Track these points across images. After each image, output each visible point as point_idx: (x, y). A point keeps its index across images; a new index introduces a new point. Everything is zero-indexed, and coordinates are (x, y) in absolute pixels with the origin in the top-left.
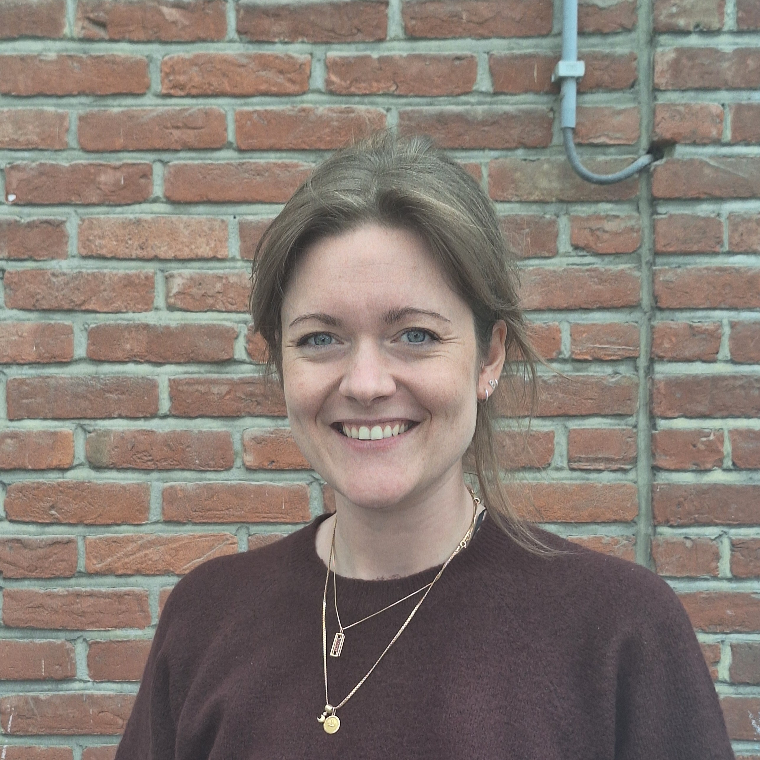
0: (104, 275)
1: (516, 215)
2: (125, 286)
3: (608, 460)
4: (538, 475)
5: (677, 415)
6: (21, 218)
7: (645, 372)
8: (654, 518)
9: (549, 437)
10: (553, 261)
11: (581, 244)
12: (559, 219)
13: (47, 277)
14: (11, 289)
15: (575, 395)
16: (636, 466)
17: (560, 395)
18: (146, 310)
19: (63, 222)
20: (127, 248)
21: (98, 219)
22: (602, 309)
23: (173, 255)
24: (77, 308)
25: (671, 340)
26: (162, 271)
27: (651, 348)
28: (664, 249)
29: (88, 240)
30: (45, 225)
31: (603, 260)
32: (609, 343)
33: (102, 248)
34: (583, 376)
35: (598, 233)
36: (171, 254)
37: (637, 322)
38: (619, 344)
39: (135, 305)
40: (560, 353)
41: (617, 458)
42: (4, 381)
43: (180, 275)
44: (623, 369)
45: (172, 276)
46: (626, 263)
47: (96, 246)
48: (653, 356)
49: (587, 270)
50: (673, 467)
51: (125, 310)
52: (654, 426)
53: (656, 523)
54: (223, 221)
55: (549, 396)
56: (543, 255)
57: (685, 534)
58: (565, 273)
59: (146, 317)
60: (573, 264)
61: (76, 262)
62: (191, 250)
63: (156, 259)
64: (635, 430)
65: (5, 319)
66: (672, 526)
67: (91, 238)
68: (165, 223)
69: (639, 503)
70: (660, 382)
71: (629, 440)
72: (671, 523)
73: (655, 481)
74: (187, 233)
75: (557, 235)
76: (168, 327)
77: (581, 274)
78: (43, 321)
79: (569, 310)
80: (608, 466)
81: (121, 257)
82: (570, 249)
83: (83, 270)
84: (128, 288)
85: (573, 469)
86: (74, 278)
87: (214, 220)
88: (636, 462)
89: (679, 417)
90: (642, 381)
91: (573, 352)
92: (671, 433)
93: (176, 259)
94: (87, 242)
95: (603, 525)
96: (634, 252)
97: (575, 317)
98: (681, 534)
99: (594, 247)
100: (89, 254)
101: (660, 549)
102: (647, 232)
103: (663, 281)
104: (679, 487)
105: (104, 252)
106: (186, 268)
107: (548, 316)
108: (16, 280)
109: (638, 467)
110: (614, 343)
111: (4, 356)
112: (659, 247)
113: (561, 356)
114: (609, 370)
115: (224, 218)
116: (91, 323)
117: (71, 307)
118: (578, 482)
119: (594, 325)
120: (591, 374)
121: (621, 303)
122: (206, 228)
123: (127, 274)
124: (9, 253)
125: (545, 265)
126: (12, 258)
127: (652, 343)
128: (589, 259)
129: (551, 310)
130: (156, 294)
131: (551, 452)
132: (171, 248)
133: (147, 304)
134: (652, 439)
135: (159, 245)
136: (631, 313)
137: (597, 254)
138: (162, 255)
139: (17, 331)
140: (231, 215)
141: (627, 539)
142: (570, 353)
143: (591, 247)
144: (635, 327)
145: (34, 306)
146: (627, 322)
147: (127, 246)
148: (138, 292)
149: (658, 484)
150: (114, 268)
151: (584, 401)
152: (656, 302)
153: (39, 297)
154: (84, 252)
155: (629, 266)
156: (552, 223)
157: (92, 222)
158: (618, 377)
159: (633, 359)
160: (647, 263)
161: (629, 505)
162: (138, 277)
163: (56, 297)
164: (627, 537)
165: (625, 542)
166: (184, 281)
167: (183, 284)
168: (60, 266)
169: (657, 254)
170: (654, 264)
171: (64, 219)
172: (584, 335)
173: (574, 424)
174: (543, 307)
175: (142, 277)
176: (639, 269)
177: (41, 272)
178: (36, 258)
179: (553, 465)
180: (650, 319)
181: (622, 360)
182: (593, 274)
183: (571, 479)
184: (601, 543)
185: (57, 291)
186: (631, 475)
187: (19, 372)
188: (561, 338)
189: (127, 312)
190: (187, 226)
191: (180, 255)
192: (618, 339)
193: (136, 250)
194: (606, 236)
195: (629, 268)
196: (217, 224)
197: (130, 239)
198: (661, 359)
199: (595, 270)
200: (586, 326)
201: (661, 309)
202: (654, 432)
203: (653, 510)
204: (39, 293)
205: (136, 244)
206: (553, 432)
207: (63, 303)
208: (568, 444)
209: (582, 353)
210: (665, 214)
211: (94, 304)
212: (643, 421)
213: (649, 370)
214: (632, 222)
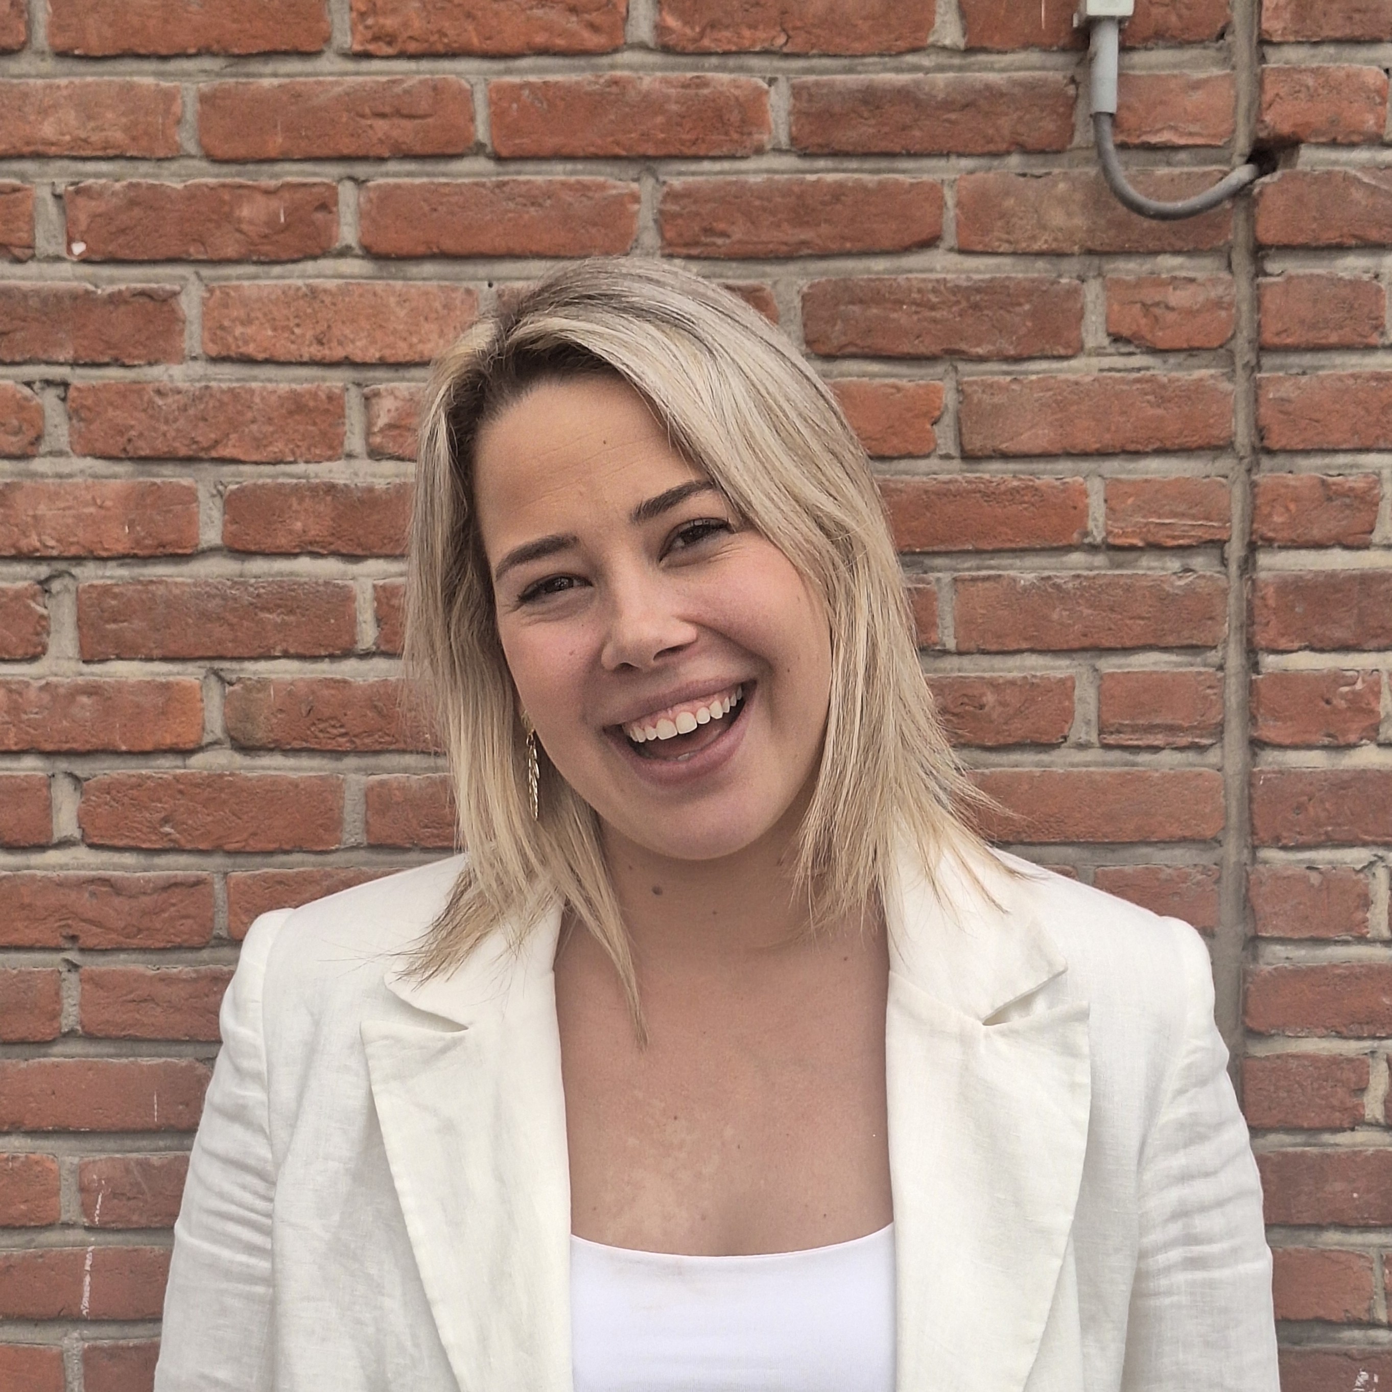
0: (252, 392)
1: (1008, 278)
2: (291, 413)
3: (1172, 729)
4: (1044, 757)
5: (1296, 645)
6: (97, 286)
7: (1239, 567)
8: (1253, 833)
9: (1066, 687)
10: (1073, 363)
11: (1126, 333)
12: (1085, 286)
13: (146, 398)
14: (81, 420)
15: (1112, 610)
16: (1222, 739)
17: (1087, 612)
18: (329, 459)
19: (175, 294)
20: (293, 342)
21: (237, 288)
22: (1162, 452)
23: (377, 355)
24: (202, 454)
25: (1288, 509)
26: (359, 385)
27: (1252, 522)
28: (1276, 340)
29: (222, 328)
30: (142, 300)
31: (1165, 362)
32: (1174, 515)
33: (246, 343)
34: (1128, 576)
35: (1157, 311)
36: (373, 354)
37: (1226, 477)
38: (1194, 517)
39: (309, 449)
40: (1086, 534)
41: (1186, 725)
42: (72, 588)
43: (392, 393)
44: (1198, 562)
45: (377, 394)
46: (1207, 367)
47: (236, 339)
48: (1254, 537)
49: (1137, 381)
50: (1288, 741)
51: (292, 459)
52: (1255, 667)
53: (1256, 843)
54: (468, 292)
55: (1065, 613)
56: (1055, 353)
57: (1309, 860)
58: (1096, 384)
59: (330, 471)
60: (1111, 370)
61: (199, 368)
62: (411, 346)
63: (348, 363)
64: (1220, 674)
65: (70, 476)
66: (1285, 848)
67: (226, 323)
68: (361, 296)
69: (1226, 808)
70: (1267, 585)
71: (1209, 691)
72: (1284, 841)
73: (1255, 766)
74: (402, 313)
75: (1080, 316)
76: (370, 490)
77: (1125, 387)
78: (141, 479)
79: (1103, 454)
80: (1171, 740)
81: (282, 359)
82: (1106, 341)
83: (213, 384)
84: (297, 417)
85: (1107, 747)
86: (197, 398)
87: (454, 290)
88: (1222, 732)
89: (1300, 649)
90: (1235, 583)
91: (1109, 533)
92: (1284, 678)
93: (383, 364)
94: (218, 332)
95: (1162, 845)
96: (1221, 346)
97: (1111, 467)
98: (1300, 861)
99: (1149, 337)
100: (224, 353)
101: (1263, 889)
102: (1245, 307)
103: (1275, 399)
104: (1297, 775)
105: (251, 349)
106: (403, 379)
107: (1064, 466)
108: (89, 402)
109: (1226, 740)
110: (1183, 515)
111: (72, 544)
112: (1269, 337)
113: (1087, 541)
114: (1174, 564)
115: (471, 285)
116: (229, 483)
117: (191, 453)
118: (1118, 770)
119: (1146, 481)
120: (1141, 572)
121: (1195, 440)
122: (437, 305)
123: (293, 392)
124: (76, 352)
125: (1060, 371)
126: (81, 362)
127: (1253, 514)
128: (1139, 360)
129: (1068, 455)
130: (347, 428)
131: (1067, 715)
132: (374, 342)
133: (331, 447)
134: (1251, 689)
135: (351, 336)
136: (1215, 459)
137: (1153, 351)
138: (358, 357)
139: (94, 499)
140: (481, 279)
141: (1205, 870)
142: (1104, 534)
143: (1143, 338)
144: (1223, 486)
145: (125, 450)
146: (1208, 476)
147: (293, 337)
148: (315, 424)
149: (1261, 772)
150: (270, 380)
151: (1128, 622)
152: (1262, 439)
153: (133, 433)
154: (214, 350)
155: (1212, 371)
156: (1073, 293)
157: (228, 294)
158: (1191, 577)
159: (1219, 544)
160: (1246, 365)
161: (1207, 810)
162: (314, 395)
163: (164, 435)
164: (1204, 867)
165: (1200, 877)
166: (399, 404)
167: (397, 409)
168: (171, 376)
169: (1263, 349)
170: (1258, 367)
171: (177, 288)
172: (1130, 501)
173: (1110, 665)
174: (1055, 449)
175: (323, 396)
176: (1230, 376)
177: (137, 388)
178: (127, 361)
179: (1072, 739)
180: (1249, 471)
181: (1197, 547)
182: (1145, 386)
183: (1105, 764)
184: (1158, 879)
185: (167, 422)
186: (1213, 757)
187: (100, 573)
188: (1087, 506)
189: (295, 462)
190: (403, 300)
191: (391, 355)
192: (1190, 508)
193: (310, 345)
194: (1171, 317)
195: (1212, 376)
196: (459, 296)
197: (298, 325)
198: (1269, 543)
199: (1151, 380)
200: (1133, 483)
201: (1270, 452)
202: (1254, 677)
203: (1251, 819)
204: (132, 427)
205: (309, 334)
206: (1072, 678)
207: (177, 444)
208: (1100, 701)
209: (1125, 534)
210: (1279, 275)
211: (234, 446)
212: (1235, 659)
213: (1248, 564)
214: (1220, 290)
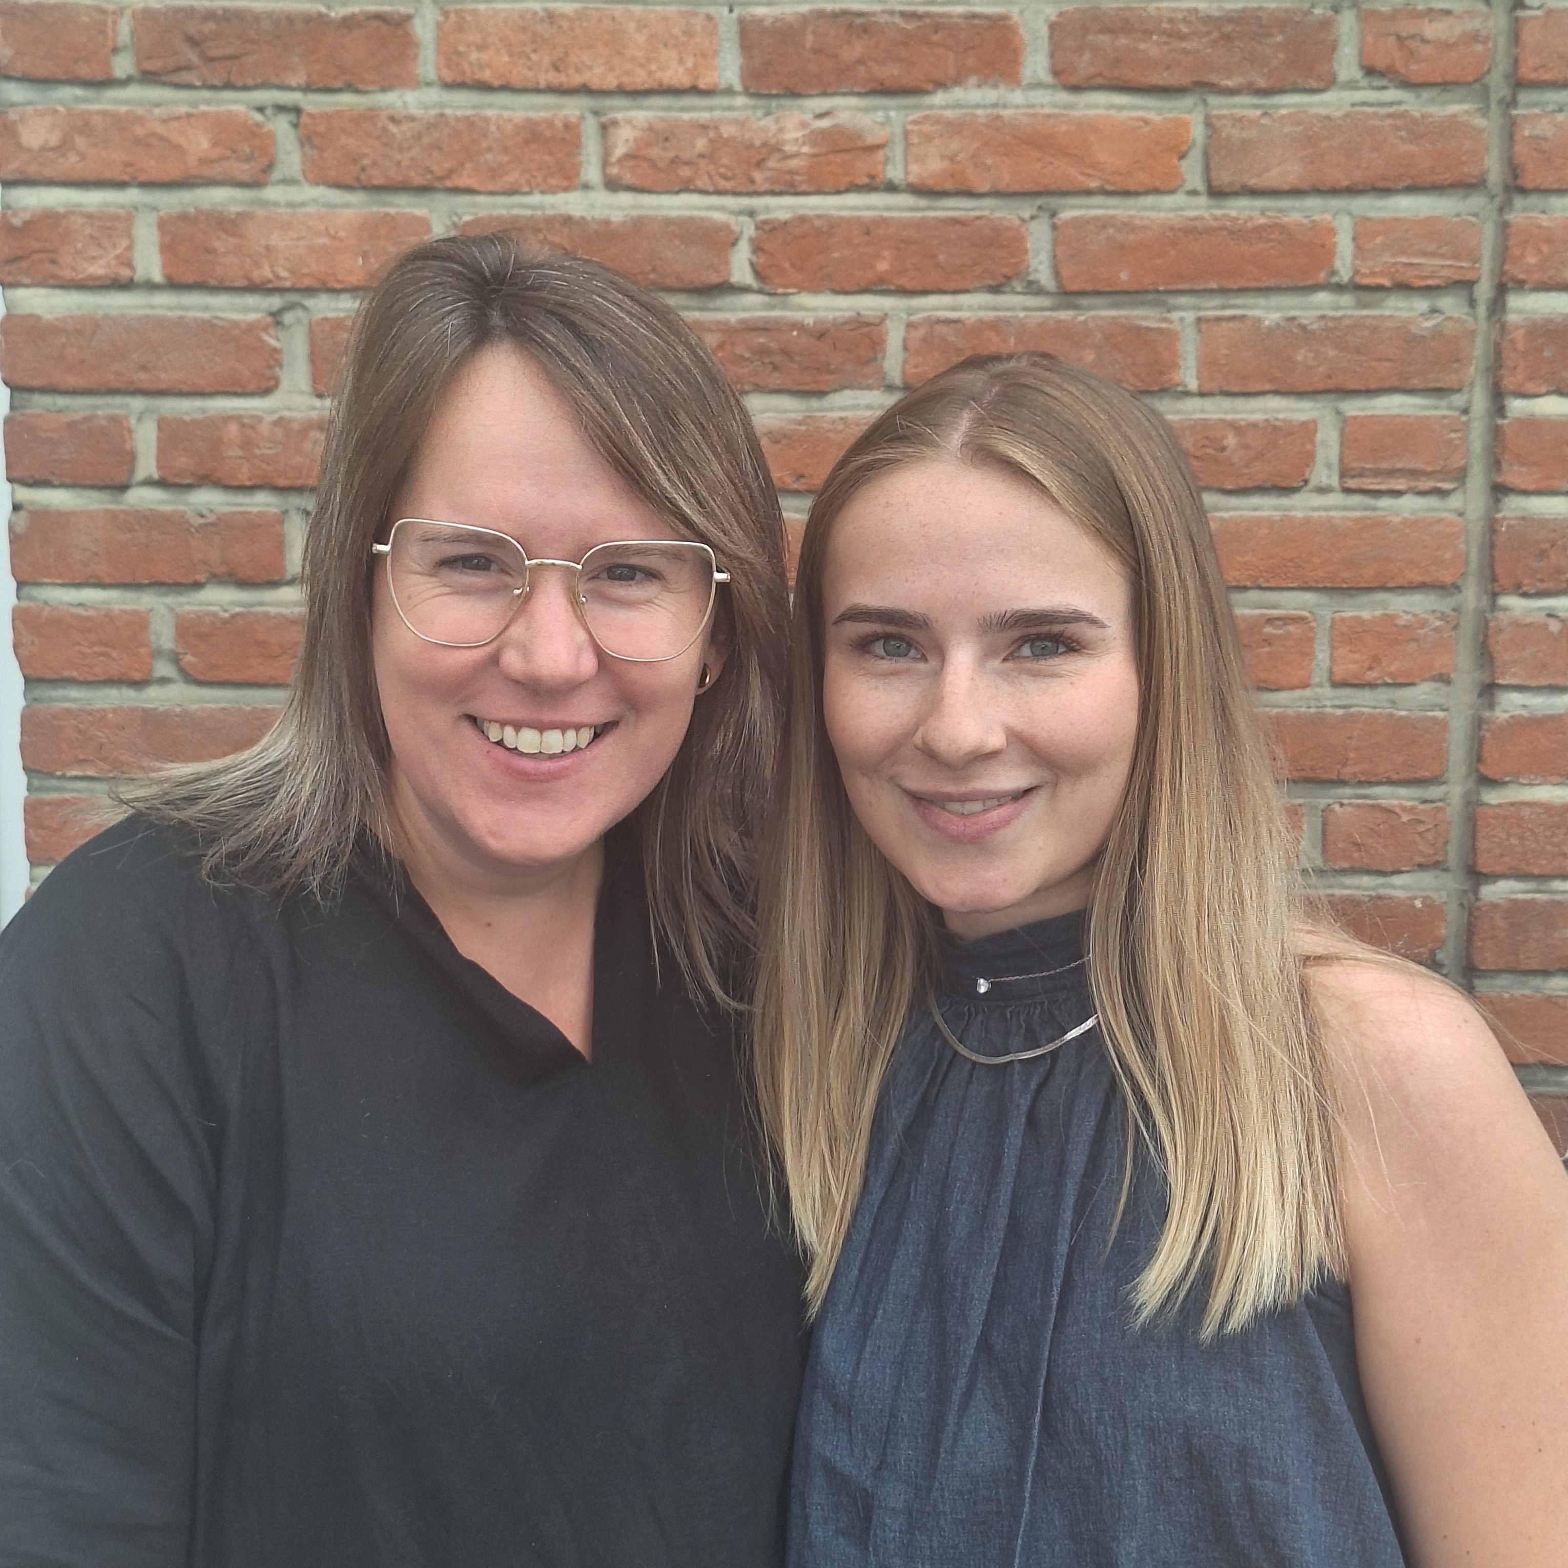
0: (487, 120)
1: (1260, 8)
2: (527, 142)
3: (1414, 474)
4: (1285, 501)
5: (1544, 389)
6: (329, 8)
7: (1488, 309)
8: (1494, 579)
9: (1308, 430)
10: (1327, 97)
11: (1380, 64)
12: (1338, 17)
13: (380, 124)
14: (314, 147)
15: (1358, 351)
16: (1464, 484)
17: (1332, 353)
18: (566, 189)
19: (408, 18)
20: (530, 68)
21: (474, 12)
22: (1413, 189)
23: (615, 83)
24: (437, 184)
25: (1540, 251)
26: (596, 113)
27: (1503, 263)
28: (1533, 76)
29: (458, 53)
30: (375, 23)
31: (1418, 97)
32: (1424, 254)
33: (481, 68)
34: (1374, 317)
35: (1413, 44)
36: (611, 81)
37: (1476, 215)
38: (1443, 256)
39: (545, 180)
40: (1334, 273)
41: (1429, 469)
42: (305, 322)
43: (629, 122)
44: (1450, 304)
45: (615, 123)
46: (1461, 102)
47: (471, 64)
48: (1504, 279)
49: (1389, 116)
50: (1532, 487)
51: (526, 189)
52: (1500, 411)
53: (1497, 589)
54: (709, 18)
55: (1311, 355)
56: (1307, 87)
57: (1549, 608)
58: (1348, 120)
59: (566, 203)
60: (1363, 104)
61: (433, 95)
62: (650, 73)
63: (585, 90)
64: (1464, 418)
65: (303, 204)
66: (1525, 595)
67: (462, 48)
68: (600, 21)
69: (1467, 553)
70: (1517, 328)
71: (1453, 435)
72: (1525, 589)
73: (1498, 511)
74: (641, 39)
75: (1334, 47)
76: (607, 222)
77: (1377, 123)
78: (375, 209)
79: (1352, 191)
80: (1413, 484)
81: (519, 85)
82: (1358, 74)
83: (448, 111)
84: (533, 146)
85: (1348, 491)
86: (431, 126)
87: (695, 14)
88: (1465, 476)
89: (1548, 393)
90: (1482, 326)
91: (1356, 272)
92: (1531, 424)
93: (622, 91)
94: (454, 58)
95: (1400, 591)
96: (1476, 81)
97: (1364, 205)
98: (1540, 609)
99: (1403, 71)
100: (459, 80)
101: (1502, 637)
102: (1502, 41)
103: (1530, 137)
104: (1542, 523)
105: (486, 75)
106: (640, 108)
107: (1312, 202)
108: (322, 128)
109: (1468, 485)
110: (1432, 255)
111: (305, 275)
112: (1526, 72)
113: (1335, 280)
114: (1421, 305)
115: (712, 10)
116: (465, 213)
117: (425, 183)
118: (1358, 514)
119: (1397, 220)
120: (1387, 313)
121: (1448, 177)
122: (676, 31)
123: (528, 120)
124: (309, 76)
125: (1311, 105)
126: (314, 87)
127: (1503, 254)
128: (1392, 94)
129: (1318, 191)
130: (583, 158)
131: (1309, 458)
132: (612, 69)
133: (569, 178)
134: (1496, 434)
135: (589, 63)
136: (1466, 197)
137: (1407, 84)
138: (595, 83)
139: (327, 229)
140: (723, 5)
141: (1443, 617)
142: (1351, 274)
143: (1396, 72)
144: (1474, 225)
145: (358, 179)
146: (1458, 215)
147: (529, 64)
148: (551, 154)
149: (1504, 518)
150: (505, 108)
151: (1373, 364)
152: (1516, 177)
153: (366, 162)
154: (448, 76)
155: (1466, 107)
156: (1326, 24)
157: (463, 18)
158: (1437, 319)
159: (1466, 285)
160: (1501, 101)
161: (1448, 556)
162: (550, 124)
163: (398, 163)
164: (1443, 613)
165: (1438, 623)
166: (637, 133)
167: (635, 139)
168: (405, 103)
169: (1519, 84)
170: (1513, 103)
171: (411, 11)
172: (1379, 240)
173: (1354, 408)
174: (1304, 186)
175: (559, 124)
176: (1485, 111)
177: (371, 115)
178: (360, 86)
179: (1312, 484)
180: (1501, 210)
181: (1446, 287)
182: (1399, 122)
183: (1345, 508)
184: (1396, 625)
185: (401, 149)
186: (1455, 501)
187: (333, 305)
188: (1335, 245)
189: (530, 193)
190: (642, 25)
191: (629, 82)
192: (1440, 248)
193: (547, 72)
194: (1426, 50)
195: (1467, 112)
196: (698, 23)
197: (534, 51)
198: (1520, 285)
199: (1403, 115)
200: (1383, 221)
201: (1523, 191)
202: (1500, 422)
203: (1492, 566)
204: (365, 155)
205: (547, 60)
206: (1314, 422)
207: (412, 174)
208: (1342, 444)
209: (1373, 274)
210: (1539, 8)
211: (469, 176)
212: (1480, 401)
213: (1497, 306)
214: (1477, 24)
